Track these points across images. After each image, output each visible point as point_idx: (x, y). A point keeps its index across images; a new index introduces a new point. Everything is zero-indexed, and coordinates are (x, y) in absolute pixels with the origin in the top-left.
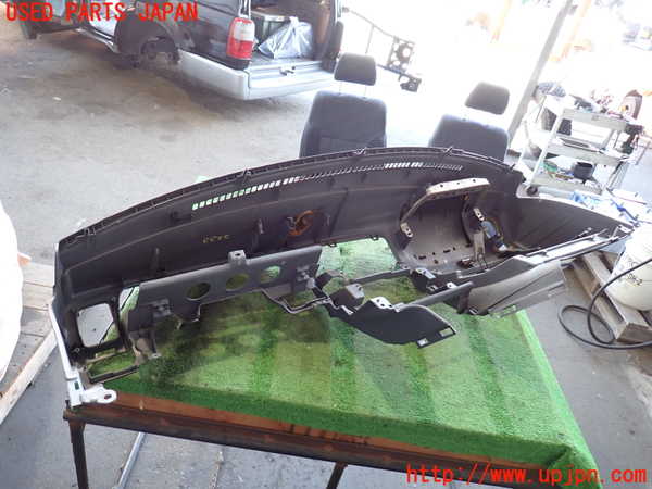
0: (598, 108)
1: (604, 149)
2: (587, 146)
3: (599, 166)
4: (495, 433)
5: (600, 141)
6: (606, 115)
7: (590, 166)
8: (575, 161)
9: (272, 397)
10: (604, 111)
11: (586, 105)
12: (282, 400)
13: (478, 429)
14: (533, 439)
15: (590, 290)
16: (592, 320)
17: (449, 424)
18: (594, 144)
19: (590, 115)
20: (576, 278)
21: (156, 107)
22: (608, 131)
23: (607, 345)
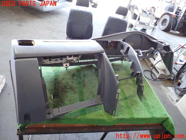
0: (148, 13)
1: (149, 24)
2: (145, 24)
3: (148, 29)
4: (150, 117)
5: (148, 22)
6: (150, 15)
7: (145, 29)
8: (142, 28)
9: (89, 118)
10: (150, 14)
11: (145, 12)
12: (91, 118)
13: (146, 117)
14: (159, 117)
15: (149, 65)
16: (152, 74)
17: (138, 117)
18: (147, 23)
19: (146, 15)
20: (145, 62)
21: (13, 14)
22: (150, 19)
23: (155, 80)
